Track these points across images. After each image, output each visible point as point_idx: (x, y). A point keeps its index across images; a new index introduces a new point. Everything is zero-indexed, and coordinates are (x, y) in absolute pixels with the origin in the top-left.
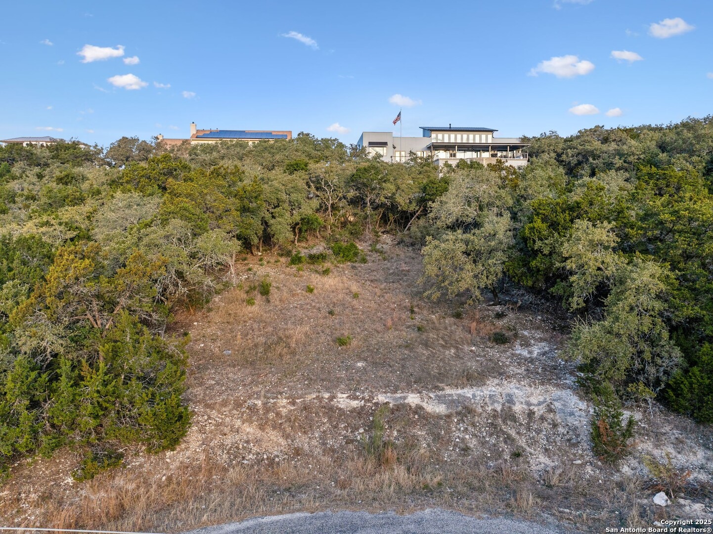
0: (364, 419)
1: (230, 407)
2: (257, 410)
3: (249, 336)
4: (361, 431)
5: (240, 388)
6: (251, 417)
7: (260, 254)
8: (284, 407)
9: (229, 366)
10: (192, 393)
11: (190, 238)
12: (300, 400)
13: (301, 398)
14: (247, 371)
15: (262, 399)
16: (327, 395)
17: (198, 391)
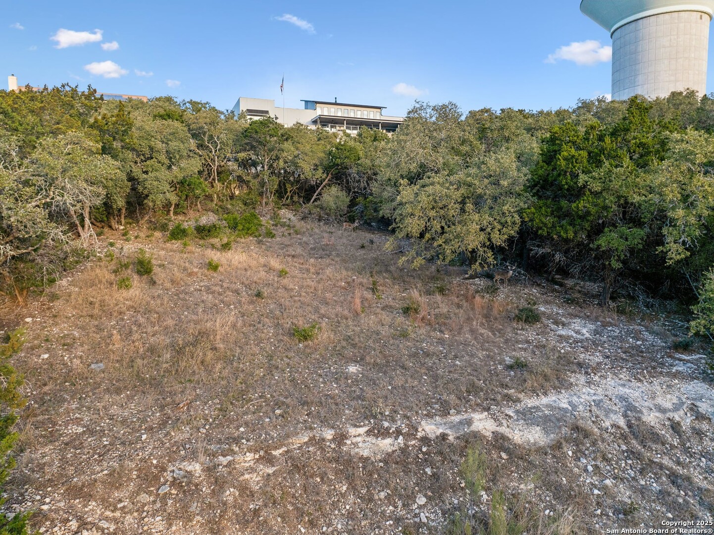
0: (416, 474)
1: (131, 488)
2: (196, 485)
3: (136, 336)
4: (422, 500)
5: (144, 437)
6: (185, 508)
7: (122, 227)
8: (252, 470)
9: (108, 390)
10: (31, 461)
11: (16, 159)
12: (281, 451)
13: (281, 446)
14: (150, 399)
15: (202, 458)
16: (329, 434)
17: (47, 453)
